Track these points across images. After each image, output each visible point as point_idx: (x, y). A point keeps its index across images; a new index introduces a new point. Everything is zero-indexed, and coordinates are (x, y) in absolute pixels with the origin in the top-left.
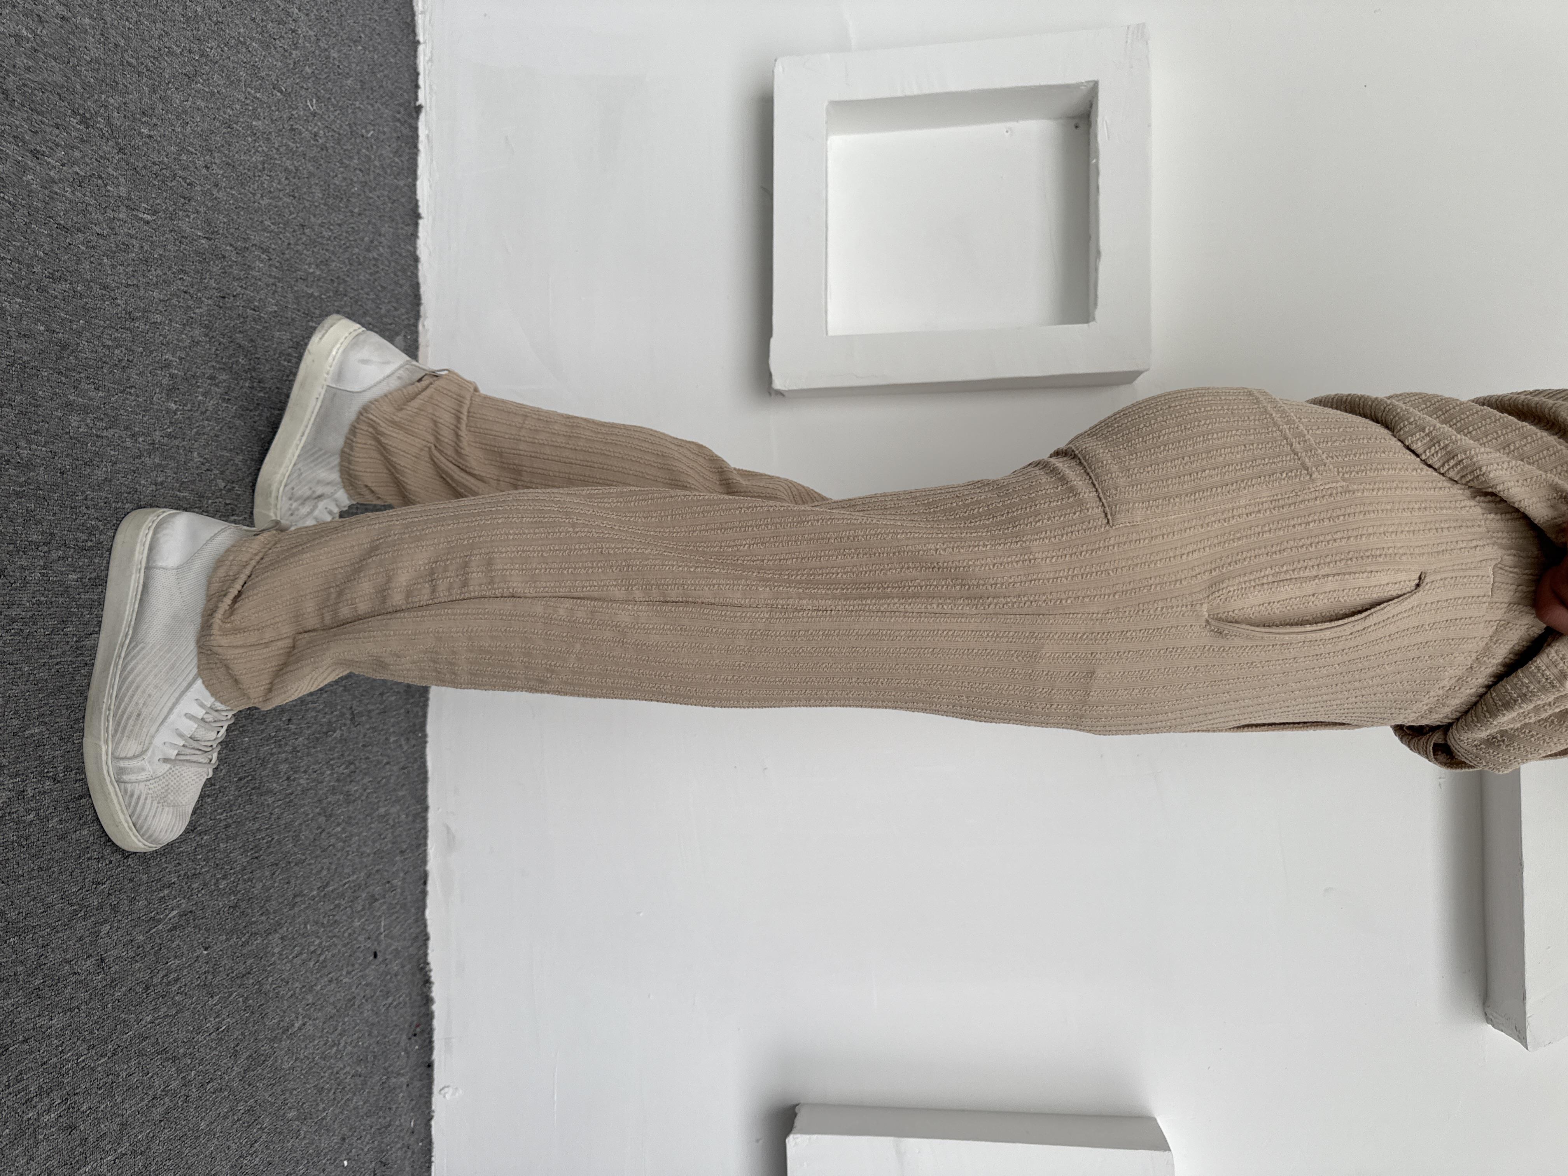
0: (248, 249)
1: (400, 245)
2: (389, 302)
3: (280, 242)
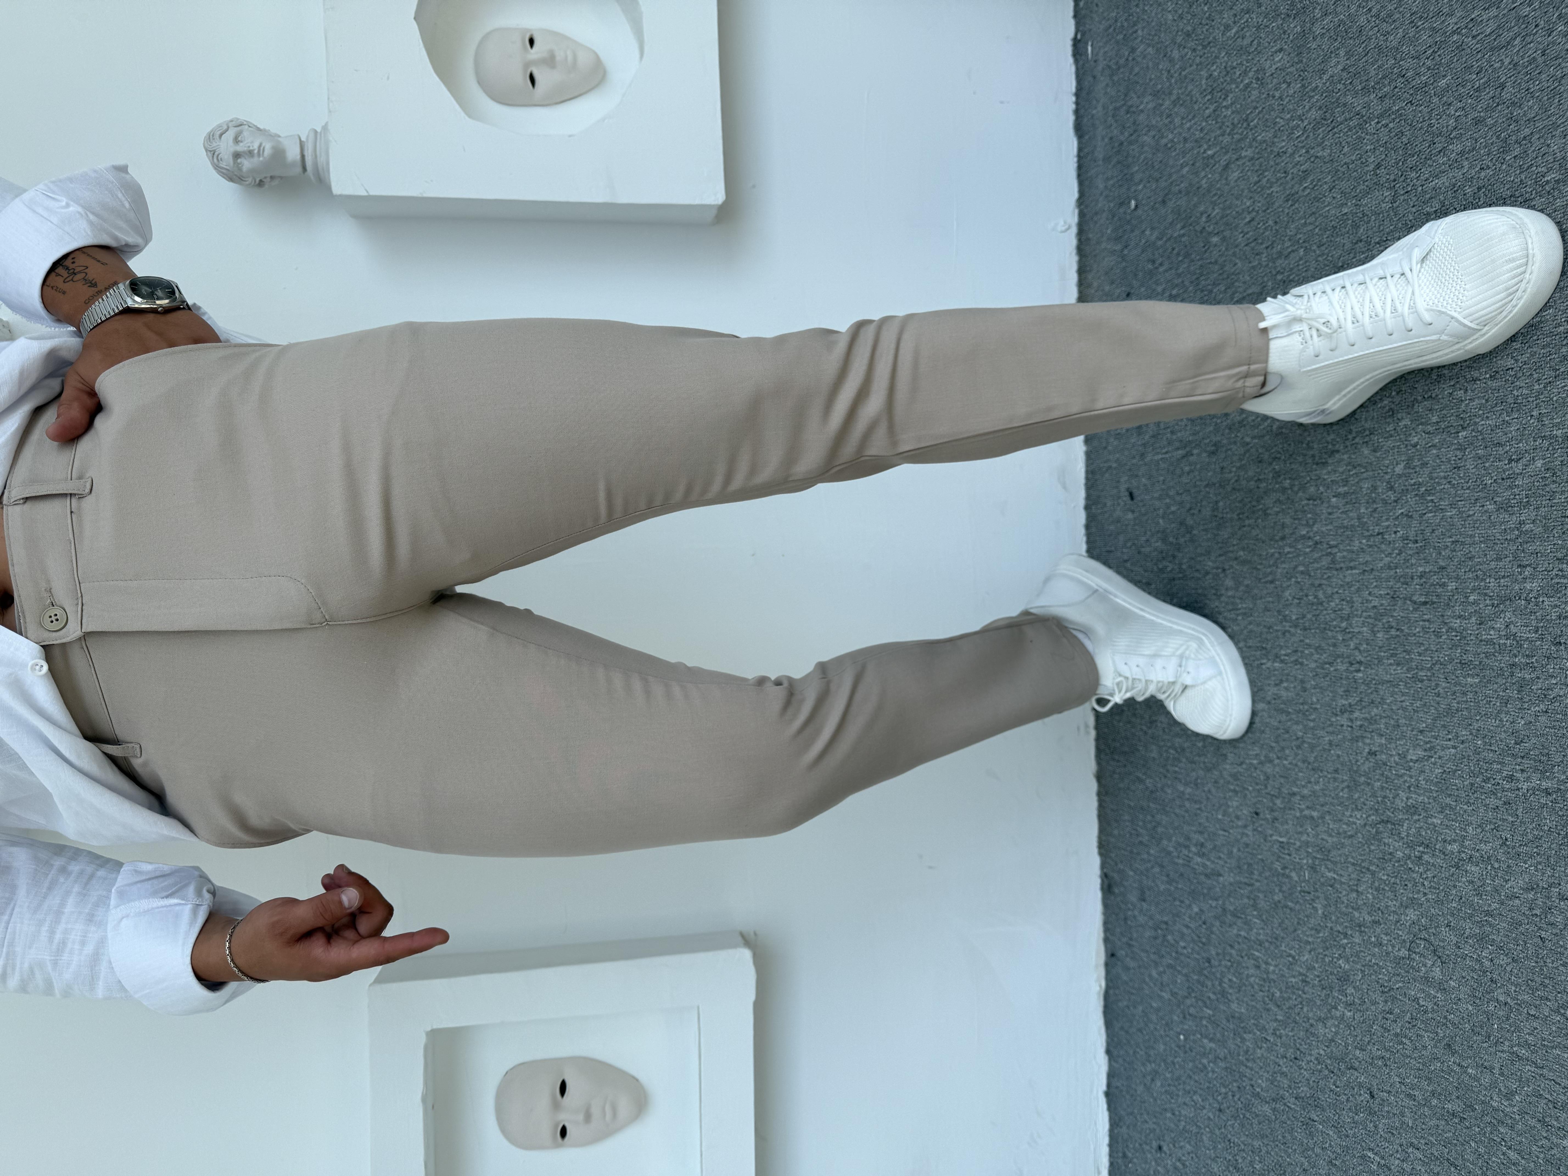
0: (1273, 1100)
1: (1125, 1070)
2: (1135, 1016)
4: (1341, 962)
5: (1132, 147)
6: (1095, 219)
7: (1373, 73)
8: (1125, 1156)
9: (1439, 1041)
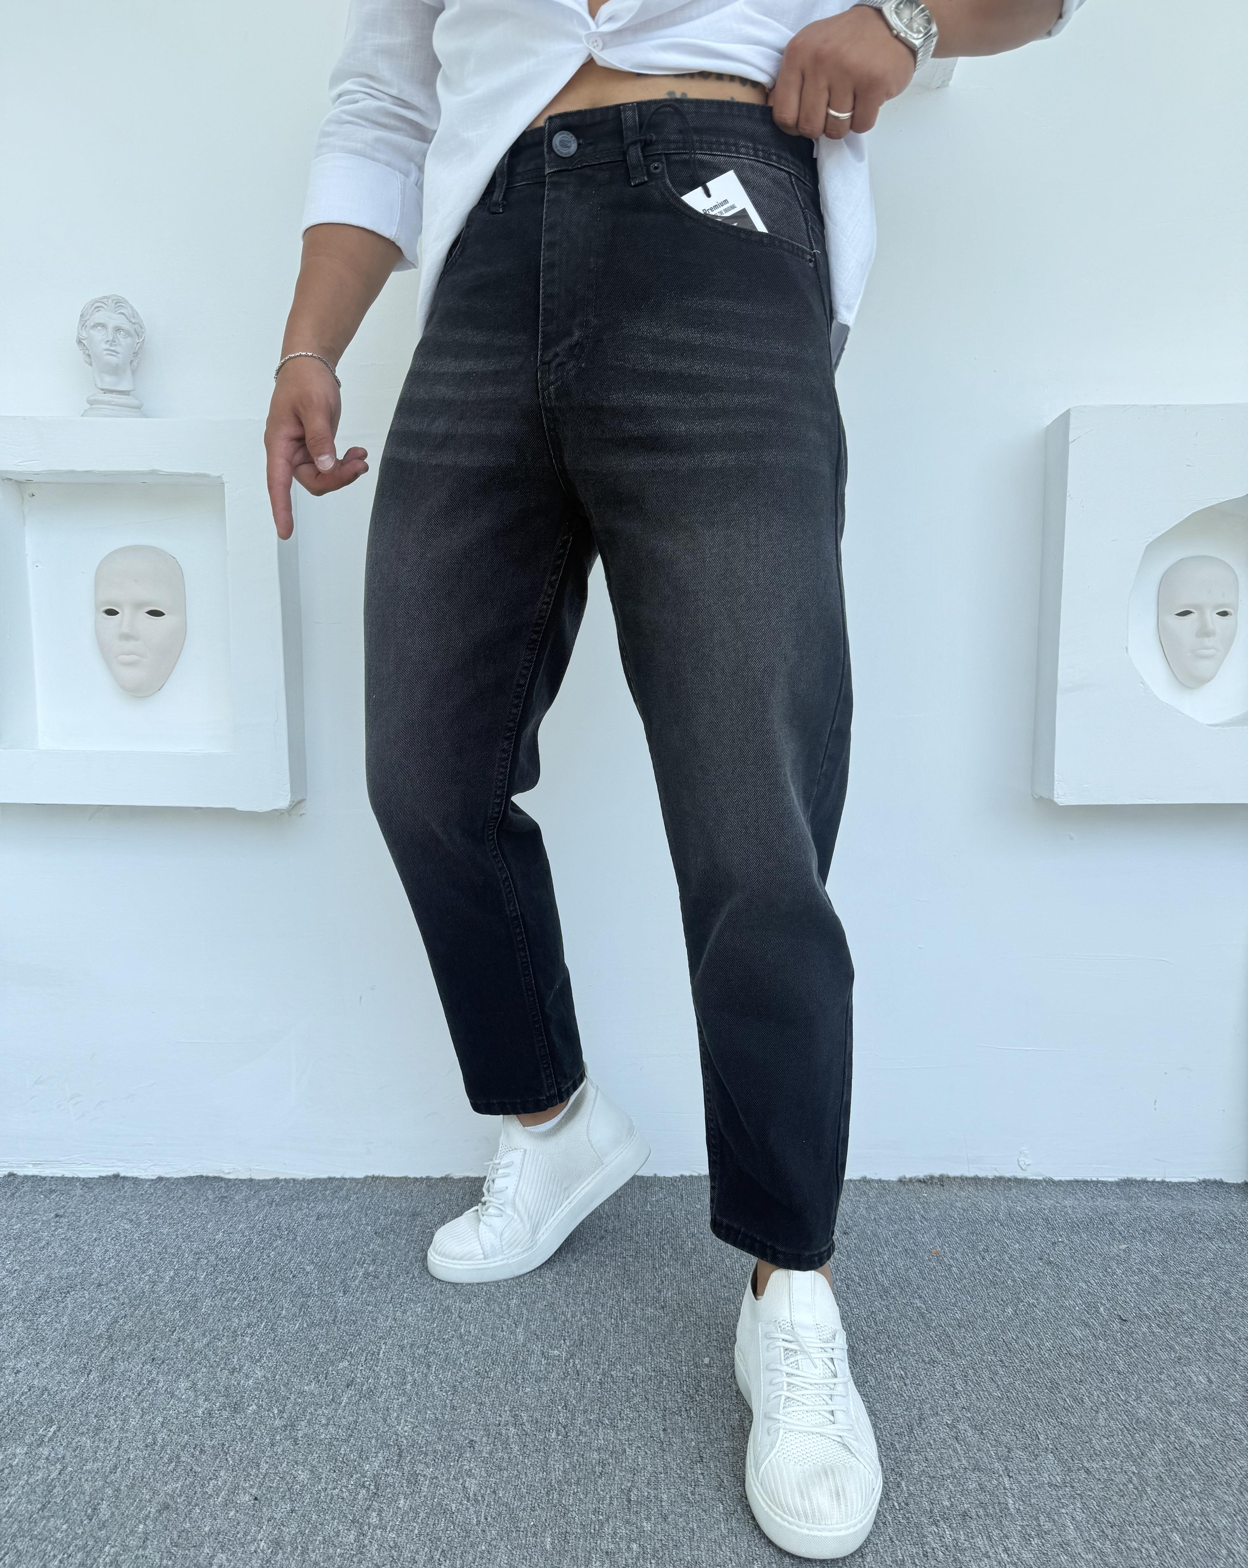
0: (110, 1336)
1: (142, 1194)
2: (198, 1206)
3: (110, 1307)
4: (254, 1407)
5: (1107, 1234)
6: (1032, 1195)
7: (1187, 1470)
8: (52, 1191)
9: (172, 1497)
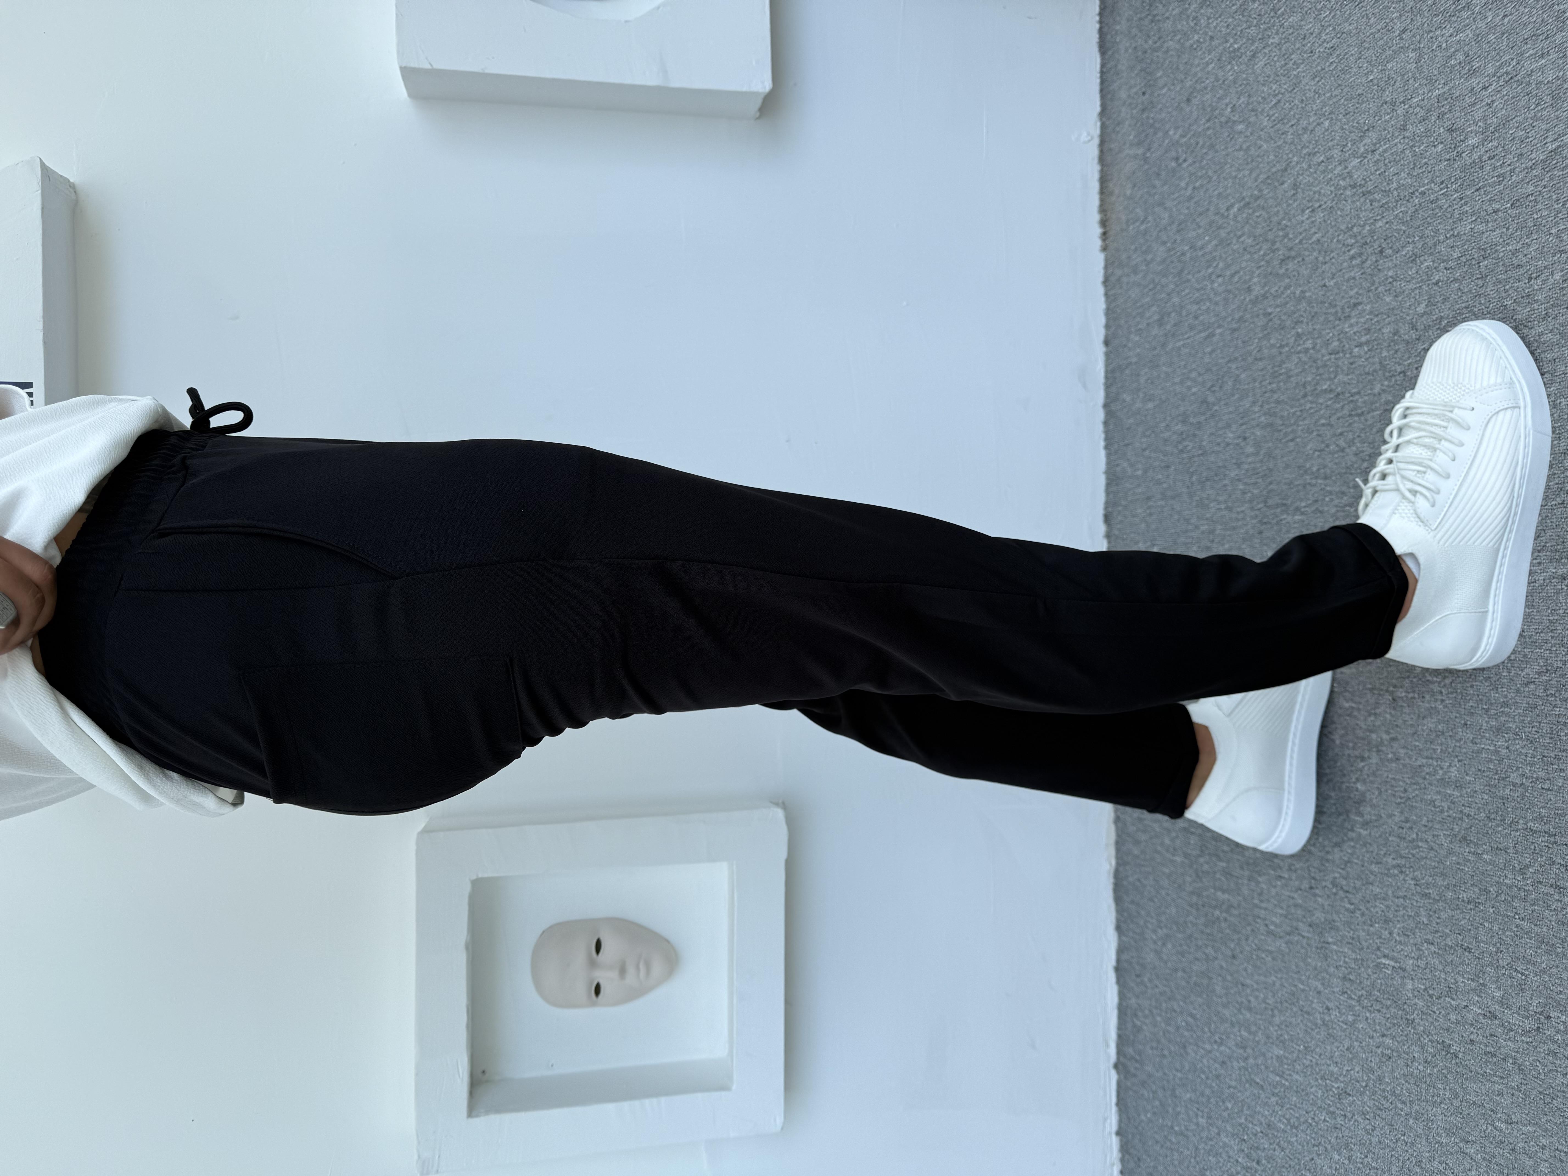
0: (1288, 934)
1: (1135, 941)
2: (1146, 886)
3: (1256, 941)
5: (1156, 54)
6: (1118, 129)
8: (1133, 1025)
9: (1454, 836)
